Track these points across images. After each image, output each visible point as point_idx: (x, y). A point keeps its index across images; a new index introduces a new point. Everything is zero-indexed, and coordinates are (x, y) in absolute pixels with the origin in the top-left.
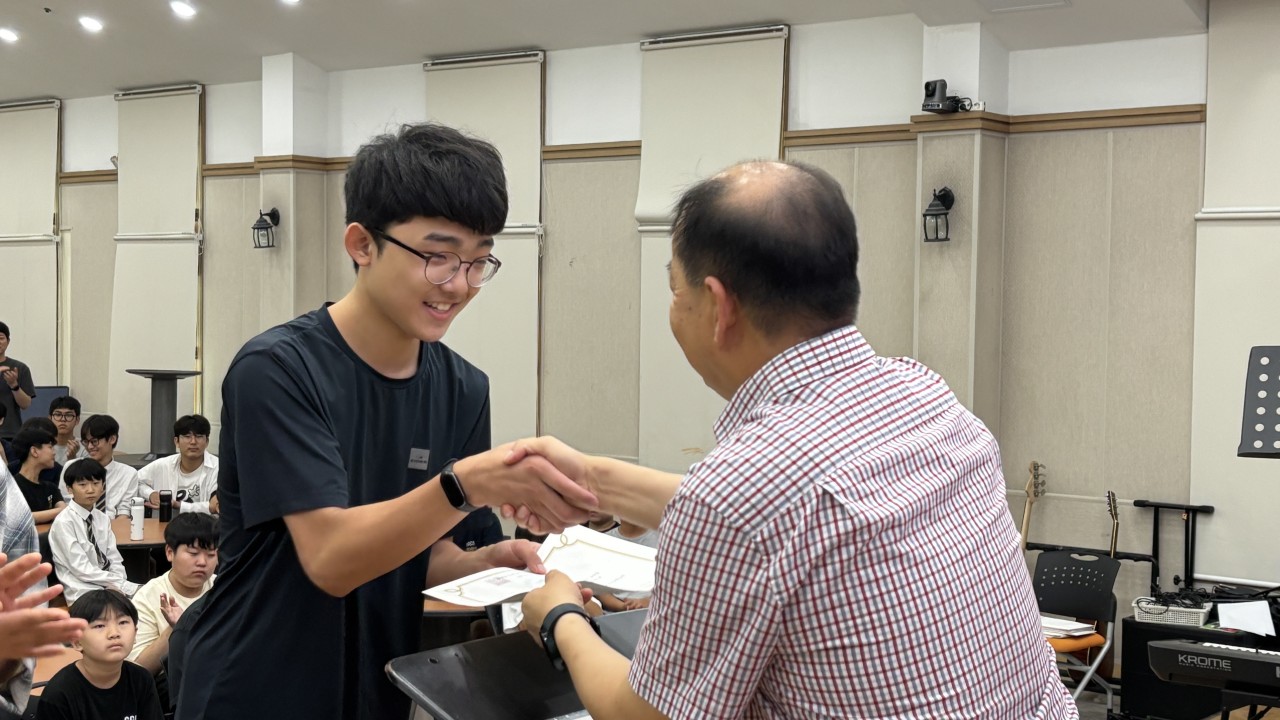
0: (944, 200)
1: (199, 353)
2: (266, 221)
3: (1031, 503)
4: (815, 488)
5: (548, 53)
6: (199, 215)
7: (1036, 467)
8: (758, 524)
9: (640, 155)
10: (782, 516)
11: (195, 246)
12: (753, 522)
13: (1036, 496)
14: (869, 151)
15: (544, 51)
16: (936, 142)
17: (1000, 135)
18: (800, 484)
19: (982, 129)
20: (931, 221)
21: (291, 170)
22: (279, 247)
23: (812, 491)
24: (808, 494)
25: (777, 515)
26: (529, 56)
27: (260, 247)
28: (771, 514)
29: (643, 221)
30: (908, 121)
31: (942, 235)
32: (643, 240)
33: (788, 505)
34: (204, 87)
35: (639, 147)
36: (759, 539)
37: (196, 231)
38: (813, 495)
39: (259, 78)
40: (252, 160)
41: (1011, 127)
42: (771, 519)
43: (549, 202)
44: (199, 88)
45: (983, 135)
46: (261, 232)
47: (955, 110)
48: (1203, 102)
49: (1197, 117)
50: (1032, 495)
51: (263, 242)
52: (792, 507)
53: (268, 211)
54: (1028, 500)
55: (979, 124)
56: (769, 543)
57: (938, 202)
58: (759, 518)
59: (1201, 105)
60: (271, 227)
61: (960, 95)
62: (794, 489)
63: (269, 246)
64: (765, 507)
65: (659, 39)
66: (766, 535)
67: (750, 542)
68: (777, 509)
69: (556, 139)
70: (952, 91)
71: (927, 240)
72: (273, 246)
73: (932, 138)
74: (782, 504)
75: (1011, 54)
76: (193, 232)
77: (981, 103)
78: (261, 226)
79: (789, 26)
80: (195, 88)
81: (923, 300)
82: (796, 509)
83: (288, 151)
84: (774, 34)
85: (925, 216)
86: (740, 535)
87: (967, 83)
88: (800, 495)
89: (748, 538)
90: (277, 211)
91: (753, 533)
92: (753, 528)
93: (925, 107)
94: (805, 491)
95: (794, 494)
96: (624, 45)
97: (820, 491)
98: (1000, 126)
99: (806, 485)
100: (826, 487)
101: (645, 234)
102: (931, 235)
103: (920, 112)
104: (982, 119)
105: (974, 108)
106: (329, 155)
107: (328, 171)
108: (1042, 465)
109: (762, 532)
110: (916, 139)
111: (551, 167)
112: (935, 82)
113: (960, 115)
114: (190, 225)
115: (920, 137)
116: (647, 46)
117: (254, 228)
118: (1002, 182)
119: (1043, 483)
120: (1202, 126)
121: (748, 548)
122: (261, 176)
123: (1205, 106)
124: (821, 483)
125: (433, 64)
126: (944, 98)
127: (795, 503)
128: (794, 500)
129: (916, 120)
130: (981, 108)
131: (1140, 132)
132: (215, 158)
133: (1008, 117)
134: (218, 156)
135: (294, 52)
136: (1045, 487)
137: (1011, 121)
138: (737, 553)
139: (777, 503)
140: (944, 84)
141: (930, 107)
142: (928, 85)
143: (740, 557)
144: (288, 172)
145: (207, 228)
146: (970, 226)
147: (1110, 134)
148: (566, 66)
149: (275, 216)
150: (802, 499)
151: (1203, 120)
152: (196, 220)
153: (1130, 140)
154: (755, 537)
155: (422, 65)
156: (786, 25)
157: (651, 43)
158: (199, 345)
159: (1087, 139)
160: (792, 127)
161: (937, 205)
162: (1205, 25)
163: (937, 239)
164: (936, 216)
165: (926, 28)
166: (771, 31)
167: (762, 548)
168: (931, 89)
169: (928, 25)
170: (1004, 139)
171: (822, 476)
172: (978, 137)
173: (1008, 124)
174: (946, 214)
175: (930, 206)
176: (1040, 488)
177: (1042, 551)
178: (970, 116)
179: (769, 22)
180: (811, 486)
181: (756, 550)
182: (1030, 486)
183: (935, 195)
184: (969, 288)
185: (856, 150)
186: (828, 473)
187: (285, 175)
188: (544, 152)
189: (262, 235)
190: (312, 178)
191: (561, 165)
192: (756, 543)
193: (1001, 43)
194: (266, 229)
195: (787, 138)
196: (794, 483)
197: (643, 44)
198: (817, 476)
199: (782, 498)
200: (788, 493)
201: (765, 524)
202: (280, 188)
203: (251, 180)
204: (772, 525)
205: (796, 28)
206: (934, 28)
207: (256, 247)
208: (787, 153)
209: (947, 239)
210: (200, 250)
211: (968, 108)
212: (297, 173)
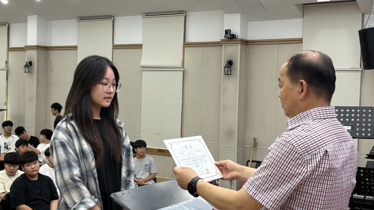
0: (230, 63)
1: (6, 104)
2: (28, 64)
3: (253, 149)
4: (323, 149)
5: (115, 17)
6: (7, 62)
7: (255, 139)
8: (306, 155)
9: (142, 48)
10: (313, 154)
11: (5, 72)
12: (305, 154)
13: (255, 147)
14: (209, 49)
15: (114, 17)
16: (228, 47)
17: (245, 45)
18: (320, 147)
19: (241, 43)
20: (226, 69)
21: (36, 50)
22: (32, 72)
23: (323, 150)
24: (321, 150)
25: (312, 154)
26: (109, 18)
27: (26, 72)
28: (311, 153)
29: (143, 67)
30: (220, 41)
31: (229, 73)
32: (143, 72)
33: (315, 152)
34: (9, 24)
35: (142, 46)
36: (306, 159)
37: (6, 67)
38: (323, 151)
39: (27, 22)
40: (24, 46)
41: (248, 43)
42: (310, 155)
43: (115, 61)
44: (8, 25)
45: (241, 45)
46: (27, 68)
47: (233, 38)
48: (302, 37)
49: (300, 42)
50: (254, 147)
51: (27, 71)
52: (316, 153)
53: (29, 62)
54: (253, 148)
55: (240, 42)
56: (308, 161)
57: (228, 64)
58: (307, 153)
59: (301, 38)
60: (29, 66)
61: (235, 34)
62: (318, 148)
63: (29, 72)
64: (309, 151)
65: (148, 15)
66: (308, 159)
67: (303, 159)
68: (312, 152)
69: (117, 43)
70: (232, 33)
71: (225, 74)
72: (30, 72)
73: (226, 46)
74: (314, 151)
75: (249, 23)
76: (5, 67)
77: (241, 36)
78: (26, 66)
79: (186, 12)
80: (6, 24)
81: (224, 91)
82: (318, 154)
83: (35, 44)
84: (182, 14)
85: (225, 68)
86: (301, 157)
87: (236, 30)
88: (319, 150)
89: (303, 158)
90: (31, 62)
91: (304, 157)
92: (305, 156)
93: (225, 37)
94: (321, 149)
95: (318, 149)
96: (138, 16)
97: (325, 150)
98: (246, 43)
99: (321, 148)
100: (327, 149)
101: (143, 71)
102: (226, 73)
103: (223, 38)
104: (241, 41)
105: (239, 38)
106: (48, 45)
107: (47, 50)
108: (256, 139)
109: (307, 157)
110: (222, 46)
111: (115, 51)
112: (228, 30)
113: (235, 39)
114: (4, 65)
115: (223, 45)
116: (144, 17)
117: (24, 67)
118: (246, 58)
119: (257, 143)
120: (301, 44)
121: (302, 161)
122: (27, 51)
123: (302, 38)
124: (325, 148)
125: (80, 20)
126: (230, 34)
127: (317, 152)
128: (317, 151)
129: (222, 40)
130: (240, 38)
131: (284, 46)
132: (12, 45)
133: (248, 40)
134: (13, 45)
135: (38, 15)
136: (257, 145)
137: (248, 41)
138: (299, 162)
139: (313, 150)
140: (230, 30)
141: (226, 37)
142: (226, 31)
143: (299, 163)
144: (35, 50)
145: (9, 66)
146: (237, 71)
147: (276, 46)
148: (120, 21)
149: (31, 63)
150: (319, 151)
151: (302, 43)
152: (6, 64)
153: (281, 48)
154: (305, 158)
155: (76, 20)
156: (185, 12)
157: (146, 16)
158: (6, 101)
159: (270, 47)
160: (186, 41)
161: (228, 65)
162: (303, 16)
163: (228, 74)
164: (228, 68)
165: (225, 14)
166: (181, 14)
167: (306, 162)
168: (227, 32)
169: (226, 14)
170: (246, 46)
171: (326, 146)
172: (239, 46)
173: (248, 42)
174: (230, 67)
175: (226, 65)
176: (256, 145)
177: (256, 163)
178: (237, 40)
179: (180, 11)
180: (323, 148)
181: (304, 162)
182: (253, 144)
183: (227, 62)
184: (237, 88)
185: (205, 48)
186: (327, 146)
187: (34, 51)
188: (113, 46)
189: (27, 69)
190: (42, 52)
191: (118, 50)
192: (305, 160)
193: (246, 19)
194: (28, 67)
195: (185, 44)
196: (318, 146)
197: (143, 16)
198: (325, 146)
199: (314, 150)
200: (316, 149)
201: (308, 155)
202: (33, 55)
203: (24, 52)
204: (310, 156)
205: (188, 13)
206: (227, 14)
207: (25, 72)
208: (185, 48)
209: (231, 74)
210: (7, 73)
211: (237, 37)
212: (38, 50)
